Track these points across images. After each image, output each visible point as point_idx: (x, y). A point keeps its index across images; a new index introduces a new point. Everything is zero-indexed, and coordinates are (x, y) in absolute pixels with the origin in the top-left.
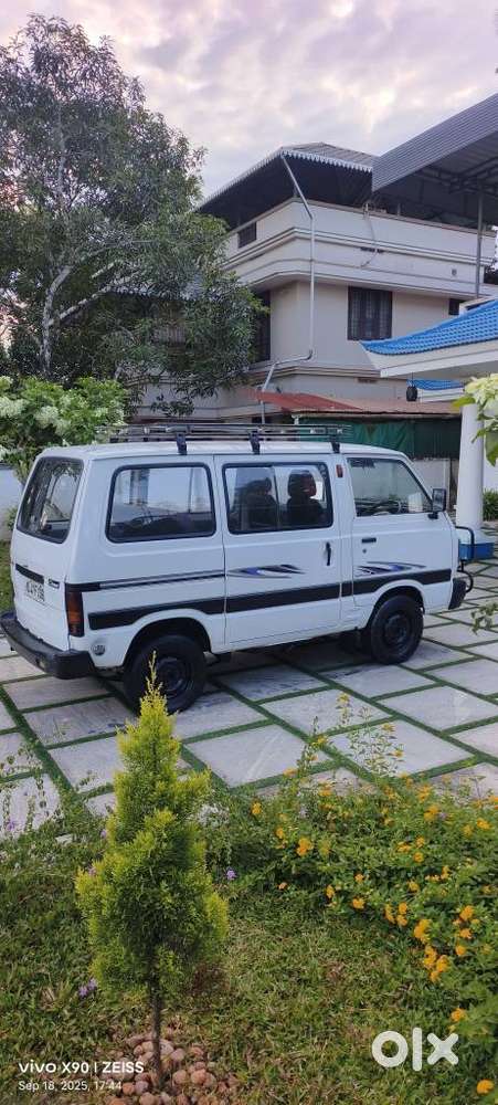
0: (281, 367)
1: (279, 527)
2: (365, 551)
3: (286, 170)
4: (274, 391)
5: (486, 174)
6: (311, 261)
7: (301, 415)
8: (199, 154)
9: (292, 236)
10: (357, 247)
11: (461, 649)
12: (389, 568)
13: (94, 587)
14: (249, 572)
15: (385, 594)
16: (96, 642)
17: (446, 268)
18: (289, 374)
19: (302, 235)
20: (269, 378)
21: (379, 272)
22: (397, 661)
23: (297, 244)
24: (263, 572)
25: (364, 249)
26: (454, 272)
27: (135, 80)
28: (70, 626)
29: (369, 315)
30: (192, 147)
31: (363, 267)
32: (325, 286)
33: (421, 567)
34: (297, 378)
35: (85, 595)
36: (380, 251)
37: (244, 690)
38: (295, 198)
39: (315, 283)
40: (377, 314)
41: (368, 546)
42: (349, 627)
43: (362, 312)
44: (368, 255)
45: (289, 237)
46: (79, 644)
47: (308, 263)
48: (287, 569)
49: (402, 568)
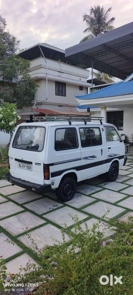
0: (38, 102)
1: (92, 145)
2: (109, 151)
3: (40, 49)
4: (36, 108)
5: (93, 56)
6: (47, 74)
7: (48, 115)
8: (18, 42)
9: (41, 67)
10: (57, 71)
11: (125, 176)
12: (113, 155)
13: (52, 164)
14: (86, 158)
15: (113, 162)
16: (52, 181)
17: (78, 78)
18: (41, 104)
19: (44, 67)
20: (35, 104)
21: (63, 78)
22: (114, 181)
23: (42, 69)
24: (88, 158)
25: (59, 72)
26: (80, 79)
27: (4, 19)
28: (45, 177)
29: (60, 89)
30: (17, 40)
31: (59, 76)
32: (50, 81)
33: (119, 155)
34: (43, 105)
35: (50, 167)
36: (63, 73)
37: (83, 192)
38: (41, 57)
39: (48, 80)
40: (62, 89)
41: (110, 150)
42: (105, 172)
43: (59, 88)
44: (60, 73)
45: (40, 67)
46: (48, 182)
47: (46, 74)
48: (93, 157)
49: (116, 155)
